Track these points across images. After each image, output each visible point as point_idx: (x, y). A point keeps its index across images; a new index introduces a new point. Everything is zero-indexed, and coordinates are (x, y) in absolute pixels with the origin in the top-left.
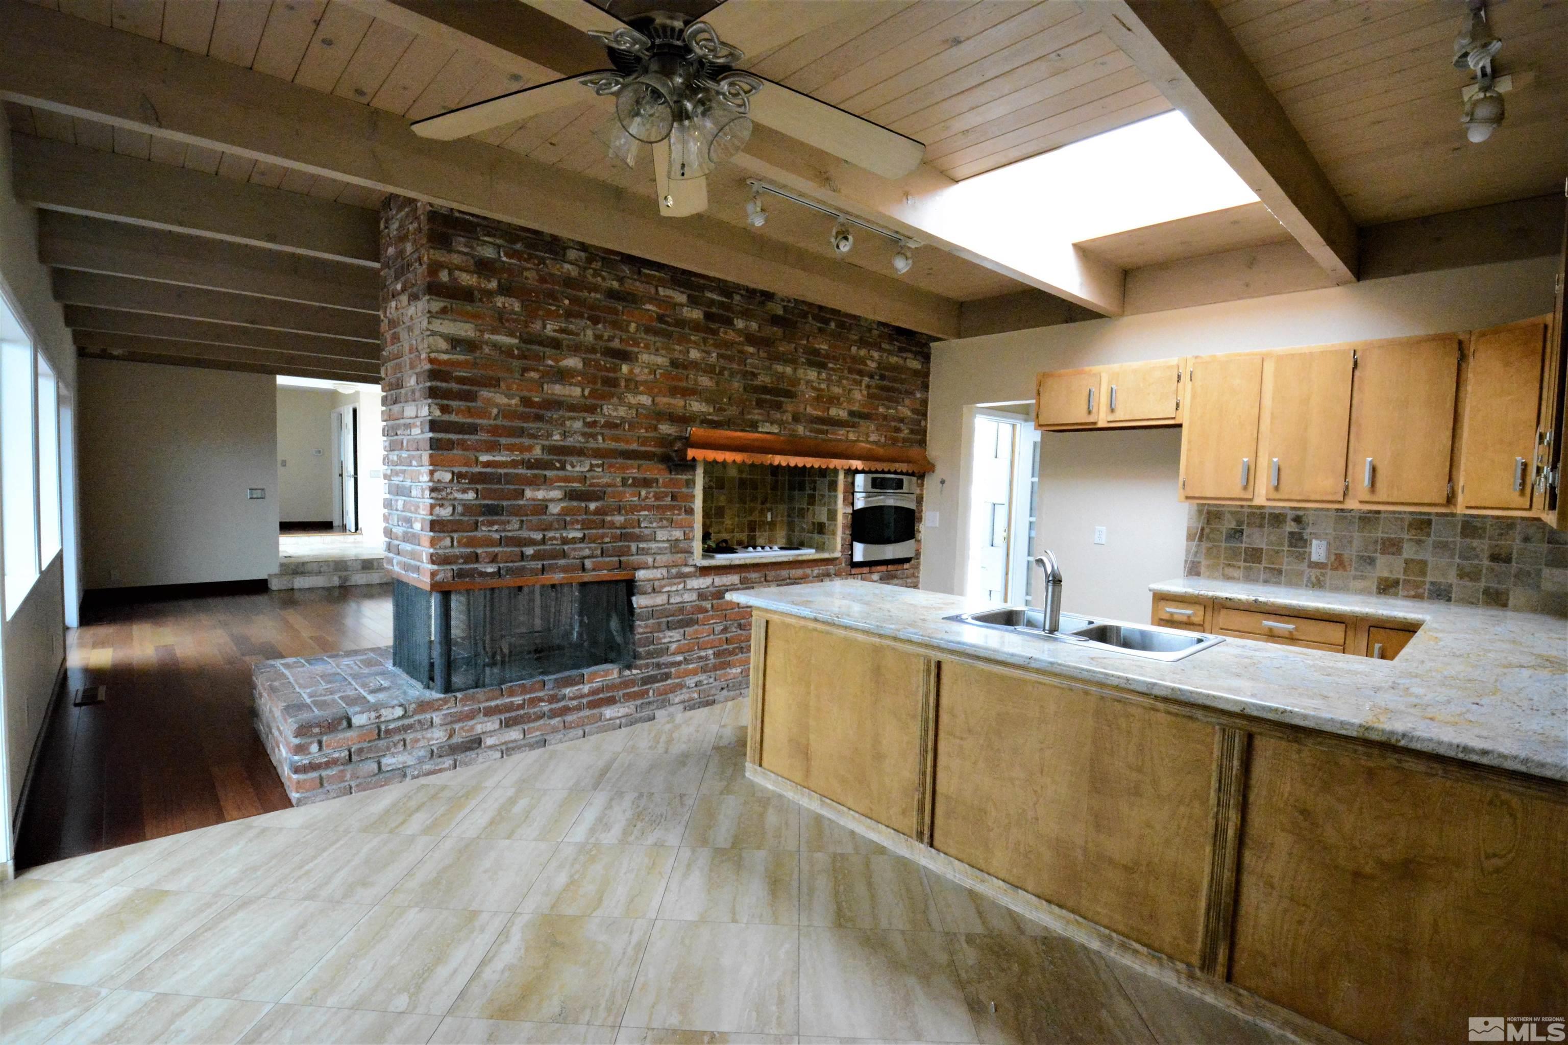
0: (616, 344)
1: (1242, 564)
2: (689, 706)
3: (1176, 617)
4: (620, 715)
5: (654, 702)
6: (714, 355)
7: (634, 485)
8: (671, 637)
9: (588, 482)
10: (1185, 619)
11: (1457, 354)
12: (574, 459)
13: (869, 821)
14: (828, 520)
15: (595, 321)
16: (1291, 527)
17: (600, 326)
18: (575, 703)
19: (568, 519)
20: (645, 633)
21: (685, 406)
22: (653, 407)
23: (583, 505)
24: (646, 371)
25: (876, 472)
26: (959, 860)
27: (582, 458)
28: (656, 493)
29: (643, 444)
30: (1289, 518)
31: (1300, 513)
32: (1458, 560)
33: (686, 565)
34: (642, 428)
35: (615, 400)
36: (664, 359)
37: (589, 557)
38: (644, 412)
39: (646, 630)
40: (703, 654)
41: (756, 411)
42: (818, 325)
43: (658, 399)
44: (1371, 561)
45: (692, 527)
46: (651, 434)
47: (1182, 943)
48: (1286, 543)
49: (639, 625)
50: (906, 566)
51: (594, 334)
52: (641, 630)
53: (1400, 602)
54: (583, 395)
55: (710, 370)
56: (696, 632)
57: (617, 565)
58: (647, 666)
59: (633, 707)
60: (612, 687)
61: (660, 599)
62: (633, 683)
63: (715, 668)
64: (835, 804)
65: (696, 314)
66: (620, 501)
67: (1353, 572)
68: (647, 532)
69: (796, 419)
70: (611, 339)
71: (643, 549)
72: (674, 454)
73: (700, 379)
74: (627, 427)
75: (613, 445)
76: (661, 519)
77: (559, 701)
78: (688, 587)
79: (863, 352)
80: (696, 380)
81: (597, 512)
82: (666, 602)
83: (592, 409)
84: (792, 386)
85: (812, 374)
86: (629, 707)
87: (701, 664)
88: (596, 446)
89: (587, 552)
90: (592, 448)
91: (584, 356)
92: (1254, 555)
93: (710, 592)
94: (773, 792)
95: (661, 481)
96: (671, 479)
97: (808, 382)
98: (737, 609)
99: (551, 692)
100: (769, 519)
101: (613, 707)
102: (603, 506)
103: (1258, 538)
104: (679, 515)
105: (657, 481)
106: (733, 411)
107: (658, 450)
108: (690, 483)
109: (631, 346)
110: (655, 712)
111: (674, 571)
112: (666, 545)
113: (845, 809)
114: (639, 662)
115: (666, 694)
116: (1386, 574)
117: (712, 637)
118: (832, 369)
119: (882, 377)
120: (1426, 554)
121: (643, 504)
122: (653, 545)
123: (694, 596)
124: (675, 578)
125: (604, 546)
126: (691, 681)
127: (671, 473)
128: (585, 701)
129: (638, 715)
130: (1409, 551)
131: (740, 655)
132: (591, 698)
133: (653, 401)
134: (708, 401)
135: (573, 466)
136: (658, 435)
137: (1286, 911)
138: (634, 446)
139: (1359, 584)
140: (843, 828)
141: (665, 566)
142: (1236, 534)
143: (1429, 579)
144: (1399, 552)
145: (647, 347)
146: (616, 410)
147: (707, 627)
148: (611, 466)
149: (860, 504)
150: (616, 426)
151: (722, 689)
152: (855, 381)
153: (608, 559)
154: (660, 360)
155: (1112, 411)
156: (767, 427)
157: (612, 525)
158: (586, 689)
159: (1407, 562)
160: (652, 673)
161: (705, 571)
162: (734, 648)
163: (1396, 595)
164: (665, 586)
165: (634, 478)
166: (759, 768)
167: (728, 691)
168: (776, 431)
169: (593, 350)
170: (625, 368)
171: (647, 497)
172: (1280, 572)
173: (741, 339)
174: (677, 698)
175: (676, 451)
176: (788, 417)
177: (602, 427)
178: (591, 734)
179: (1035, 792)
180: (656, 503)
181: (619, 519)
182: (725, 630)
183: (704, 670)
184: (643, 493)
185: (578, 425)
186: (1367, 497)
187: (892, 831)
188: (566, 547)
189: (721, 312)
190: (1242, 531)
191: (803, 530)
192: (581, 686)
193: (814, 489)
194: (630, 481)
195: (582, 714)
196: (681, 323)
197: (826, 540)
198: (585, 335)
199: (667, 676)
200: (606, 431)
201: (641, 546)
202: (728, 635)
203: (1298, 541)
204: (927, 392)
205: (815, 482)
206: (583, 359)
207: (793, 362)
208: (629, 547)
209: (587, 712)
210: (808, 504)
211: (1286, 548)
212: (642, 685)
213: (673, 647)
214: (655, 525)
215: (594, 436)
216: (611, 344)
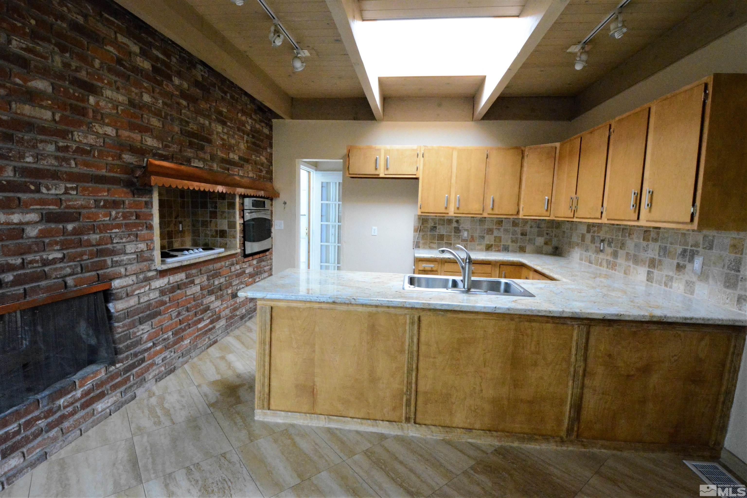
0: (83, 75)
1: (436, 241)
2: (159, 378)
3: (427, 269)
4: (109, 404)
5: (134, 384)
6: (160, 101)
7: (104, 207)
8: (143, 330)
9: (64, 204)
10: (430, 269)
11: (521, 156)
12: (49, 182)
13: (369, 421)
14: (229, 228)
15: (63, 49)
16: (455, 225)
17: (67, 55)
18: (70, 409)
19: (47, 240)
20: (123, 332)
21: (142, 140)
22: (116, 138)
23: (61, 226)
24: (110, 105)
25: (256, 197)
26: (433, 426)
27: (56, 182)
28: (123, 213)
29: (110, 171)
30: (454, 221)
31: (458, 219)
32: (511, 236)
33: (150, 270)
34: (109, 156)
35: (84, 128)
36: (125, 98)
37: (70, 275)
38: (110, 142)
39: (124, 329)
40: (166, 336)
41: (189, 150)
42: (222, 94)
43: (121, 132)
44: (483, 237)
45: (152, 240)
46: (118, 162)
47: (555, 428)
48: (453, 232)
49: (118, 327)
50: (267, 253)
51: (62, 62)
52: (120, 330)
53: (493, 253)
54: (54, 120)
55: (157, 114)
56: (160, 321)
57: (96, 279)
58: (127, 358)
59: (119, 395)
60: (102, 383)
61: (132, 302)
62: (118, 374)
63: (175, 343)
64: (340, 418)
65: (146, 65)
66: (95, 221)
67: (477, 243)
68: (119, 247)
69: (213, 158)
70: (77, 70)
71: (117, 261)
72: (135, 180)
73: (152, 119)
74: (96, 154)
75: (84, 170)
76: (129, 235)
77: (55, 412)
78: (153, 288)
79: (244, 118)
80: (149, 120)
81: (75, 232)
82: (137, 302)
83: (63, 134)
84: (209, 135)
85: (219, 128)
86: (116, 396)
87: (164, 344)
88: (68, 170)
89: (68, 270)
90: (66, 172)
91: (53, 81)
92: (441, 237)
93: (167, 288)
94: (284, 424)
95: (127, 202)
96: (134, 201)
97: (218, 133)
98: (184, 298)
99: (46, 408)
100: (181, 229)
101: (104, 399)
102: (79, 228)
103: (442, 230)
104: (142, 230)
105: (124, 202)
106: (175, 148)
107: (124, 176)
108: (148, 204)
109: (96, 80)
110: (136, 391)
111: (141, 276)
112: (135, 256)
113: (349, 419)
114: (121, 356)
115: (143, 374)
116: (488, 243)
117: (171, 322)
118: (229, 126)
119: (253, 137)
120: (501, 234)
121: (114, 223)
122: (125, 258)
123: (157, 294)
124: (142, 282)
125: (82, 262)
126: (158, 359)
127: (134, 196)
128: (78, 404)
129: (123, 399)
130: (496, 233)
131: (189, 330)
132: (83, 400)
133: (117, 133)
134: (159, 138)
135: (48, 189)
136: (122, 164)
137: (601, 399)
138: (103, 172)
139: (479, 247)
140: (350, 431)
141: (134, 274)
142: (434, 228)
143: (502, 243)
144: (492, 234)
145: (110, 84)
146: (86, 137)
147: (167, 315)
148: (85, 189)
149: (248, 216)
150: (88, 153)
151: (179, 358)
152: (241, 136)
153: (88, 274)
154: (121, 98)
155: (387, 169)
156: (196, 163)
157: (89, 244)
158: (78, 393)
159: (495, 237)
160: (131, 362)
161: (162, 273)
162: (185, 326)
163: (492, 250)
164: (136, 290)
165: (105, 201)
166: (268, 412)
167: (183, 357)
168: (202, 166)
169: (61, 77)
170: (92, 100)
171: (116, 217)
172: (451, 244)
173: (177, 93)
174: (150, 375)
175: (137, 178)
176: (208, 157)
177: (74, 152)
178: (87, 431)
179: (481, 377)
180: (124, 222)
181: (94, 237)
182: (179, 314)
183: (166, 348)
184: (114, 213)
185: (51, 148)
186: (491, 212)
187: (387, 422)
188: (46, 269)
189: (163, 68)
190: (435, 227)
191: (206, 235)
192: (73, 393)
193: (216, 207)
194: (102, 203)
195: (76, 417)
196: (137, 70)
197: (228, 242)
198: (53, 61)
199: (143, 360)
200: (79, 157)
201: (115, 259)
202: (181, 318)
203: (457, 230)
204: (272, 148)
205: (216, 203)
206: (52, 84)
207: (208, 117)
208: (105, 261)
209: (82, 413)
210: (211, 217)
211: (453, 234)
212: (124, 374)
213: (145, 336)
214: (124, 240)
215: (67, 160)
216: (78, 75)
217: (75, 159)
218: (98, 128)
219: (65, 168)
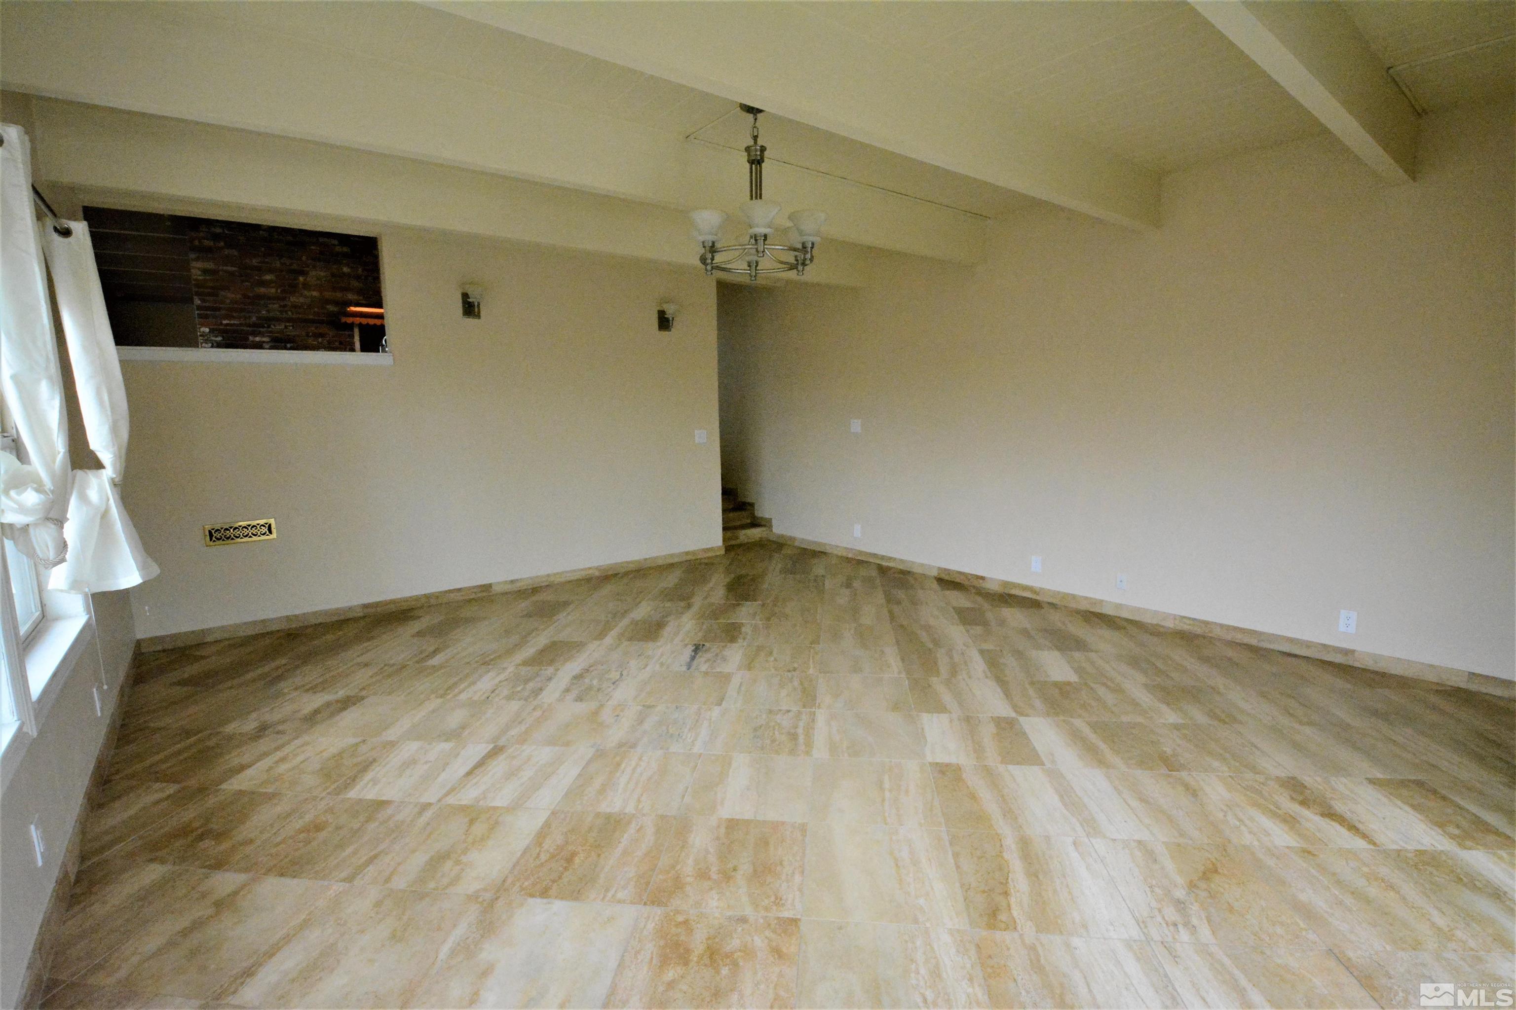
9: (285, 334)
12: (275, 323)
15: (281, 257)
17: (284, 259)
24: (315, 279)
27: (280, 323)
29: (317, 316)
34: (316, 308)
35: (297, 294)
36: (326, 273)
38: (316, 300)
43: (324, 293)
46: (321, 311)
51: (281, 263)
54: (277, 292)
55: (358, 278)
74: (306, 307)
75: (298, 316)
83: (283, 299)
88: (287, 316)
96: (339, 334)
107: (326, 319)
108: (352, 336)
109: (304, 267)
133: (320, 294)
136: (325, 311)
138: (312, 317)
145: (314, 267)
146: (298, 299)
150: (298, 307)
154: (323, 274)
169: (281, 271)
170: (301, 279)
177: (290, 307)
198: (275, 264)
206: (276, 275)
215: (286, 312)
216: (293, 267)
217: (291, 311)
218: (306, 293)
219: (284, 315)
